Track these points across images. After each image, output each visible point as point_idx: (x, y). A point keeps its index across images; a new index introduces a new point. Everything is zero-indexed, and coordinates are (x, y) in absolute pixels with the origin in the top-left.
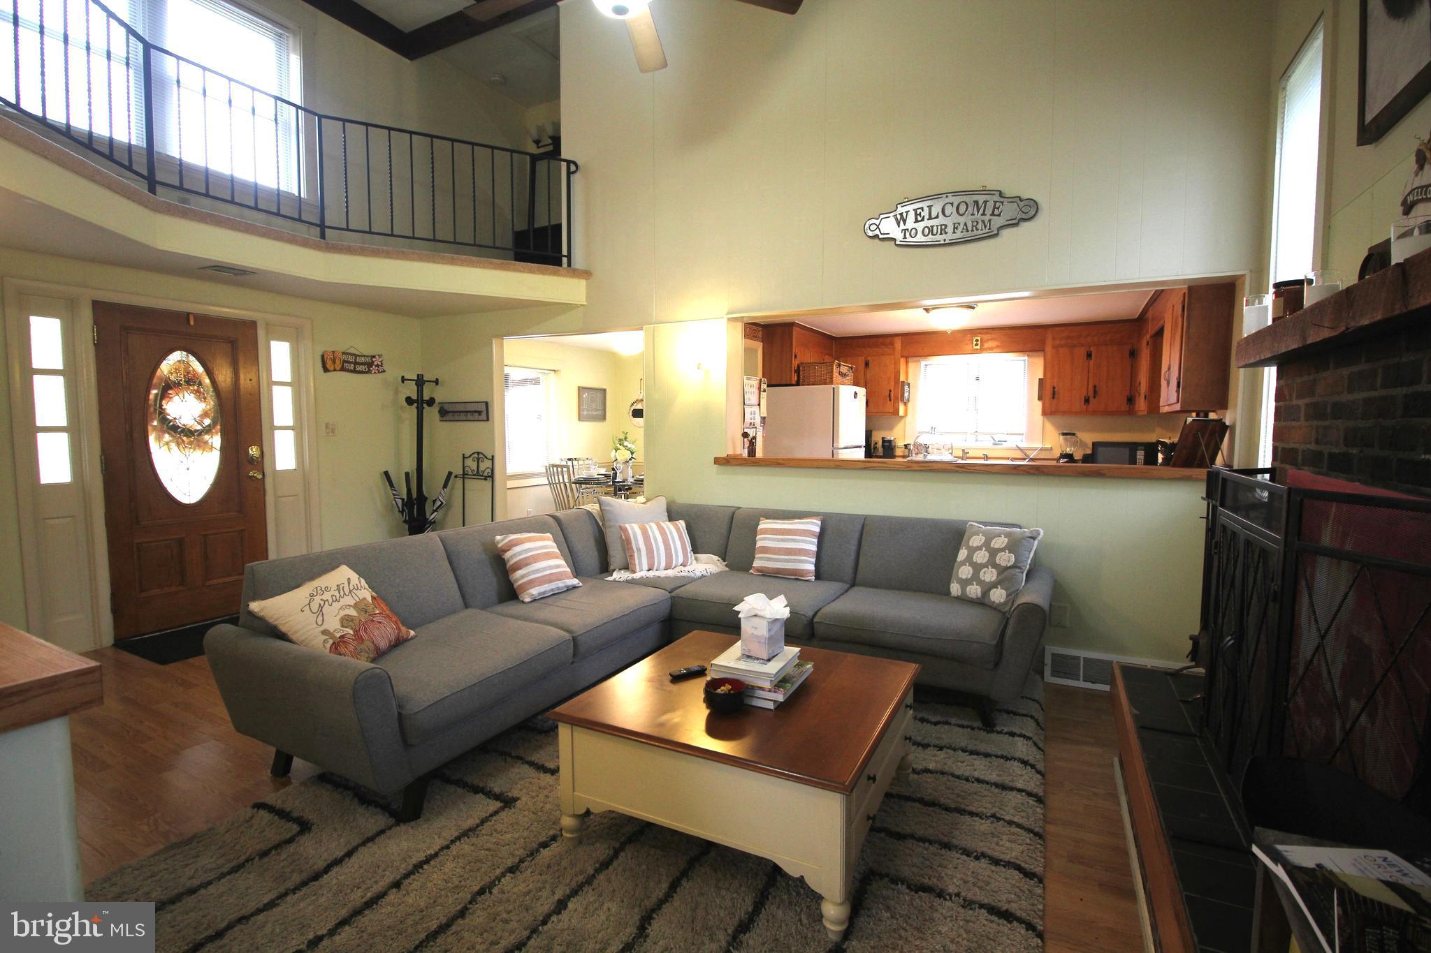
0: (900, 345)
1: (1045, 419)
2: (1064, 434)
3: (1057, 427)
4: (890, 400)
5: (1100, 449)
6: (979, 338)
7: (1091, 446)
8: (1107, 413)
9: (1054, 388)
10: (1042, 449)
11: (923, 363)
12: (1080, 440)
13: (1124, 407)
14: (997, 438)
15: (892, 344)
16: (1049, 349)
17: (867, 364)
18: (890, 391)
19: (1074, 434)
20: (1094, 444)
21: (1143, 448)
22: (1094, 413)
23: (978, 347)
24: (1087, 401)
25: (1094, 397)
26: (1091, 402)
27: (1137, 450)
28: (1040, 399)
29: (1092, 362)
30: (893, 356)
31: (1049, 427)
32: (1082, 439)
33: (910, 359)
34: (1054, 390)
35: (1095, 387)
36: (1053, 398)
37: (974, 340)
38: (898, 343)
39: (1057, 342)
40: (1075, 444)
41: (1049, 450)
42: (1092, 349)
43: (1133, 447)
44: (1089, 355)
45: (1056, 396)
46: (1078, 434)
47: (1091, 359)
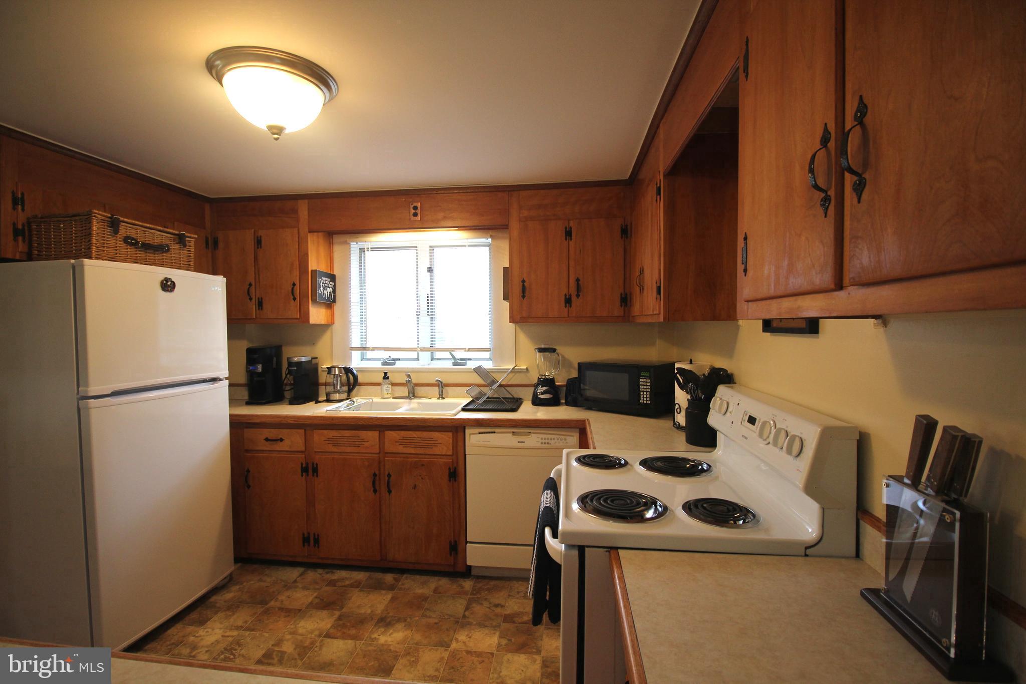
0: (306, 213)
1: (518, 328)
2: (541, 350)
3: (533, 338)
4: (295, 299)
5: (589, 374)
6: (419, 205)
7: (576, 366)
8: (596, 319)
9: (523, 281)
10: (514, 371)
11: (355, 247)
12: (563, 357)
13: (618, 311)
14: (459, 355)
15: (295, 211)
16: (515, 225)
17: (259, 242)
18: (294, 285)
19: (554, 350)
20: (580, 365)
21: (648, 374)
22: (579, 319)
23: (418, 218)
24: (568, 301)
25: (578, 296)
26: (573, 304)
27: (639, 376)
28: (506, 298)
29: (572, 243)
30: (295, 230)
31: (523, 338)
32: (566, 356)
33: (336, 239)
34: (523, 285)
35: (578, 280)
36: (523, 297)
37: (412, 206)
38: (303, 210)
39: (525, 213)
40: (557, 365)
41: (524, 372)
42: (572, 223)
43: (635, 370)
44: (568, 234)
45: (527, 294)
46: (560, 349)
47: (571, 239)
